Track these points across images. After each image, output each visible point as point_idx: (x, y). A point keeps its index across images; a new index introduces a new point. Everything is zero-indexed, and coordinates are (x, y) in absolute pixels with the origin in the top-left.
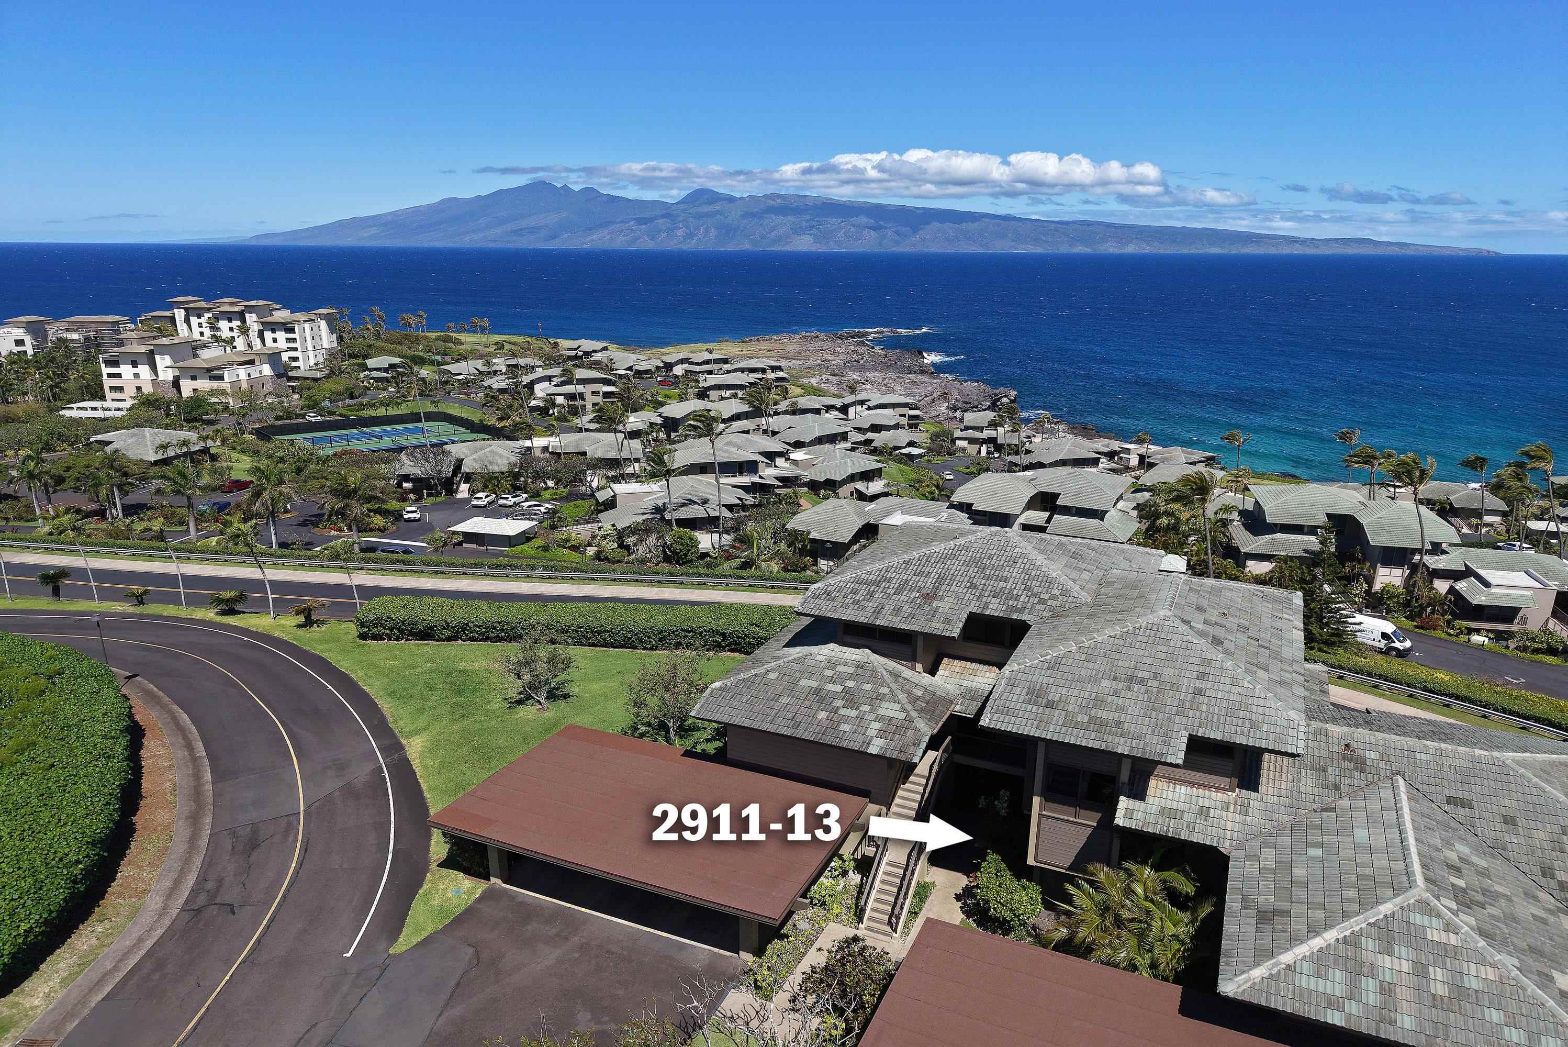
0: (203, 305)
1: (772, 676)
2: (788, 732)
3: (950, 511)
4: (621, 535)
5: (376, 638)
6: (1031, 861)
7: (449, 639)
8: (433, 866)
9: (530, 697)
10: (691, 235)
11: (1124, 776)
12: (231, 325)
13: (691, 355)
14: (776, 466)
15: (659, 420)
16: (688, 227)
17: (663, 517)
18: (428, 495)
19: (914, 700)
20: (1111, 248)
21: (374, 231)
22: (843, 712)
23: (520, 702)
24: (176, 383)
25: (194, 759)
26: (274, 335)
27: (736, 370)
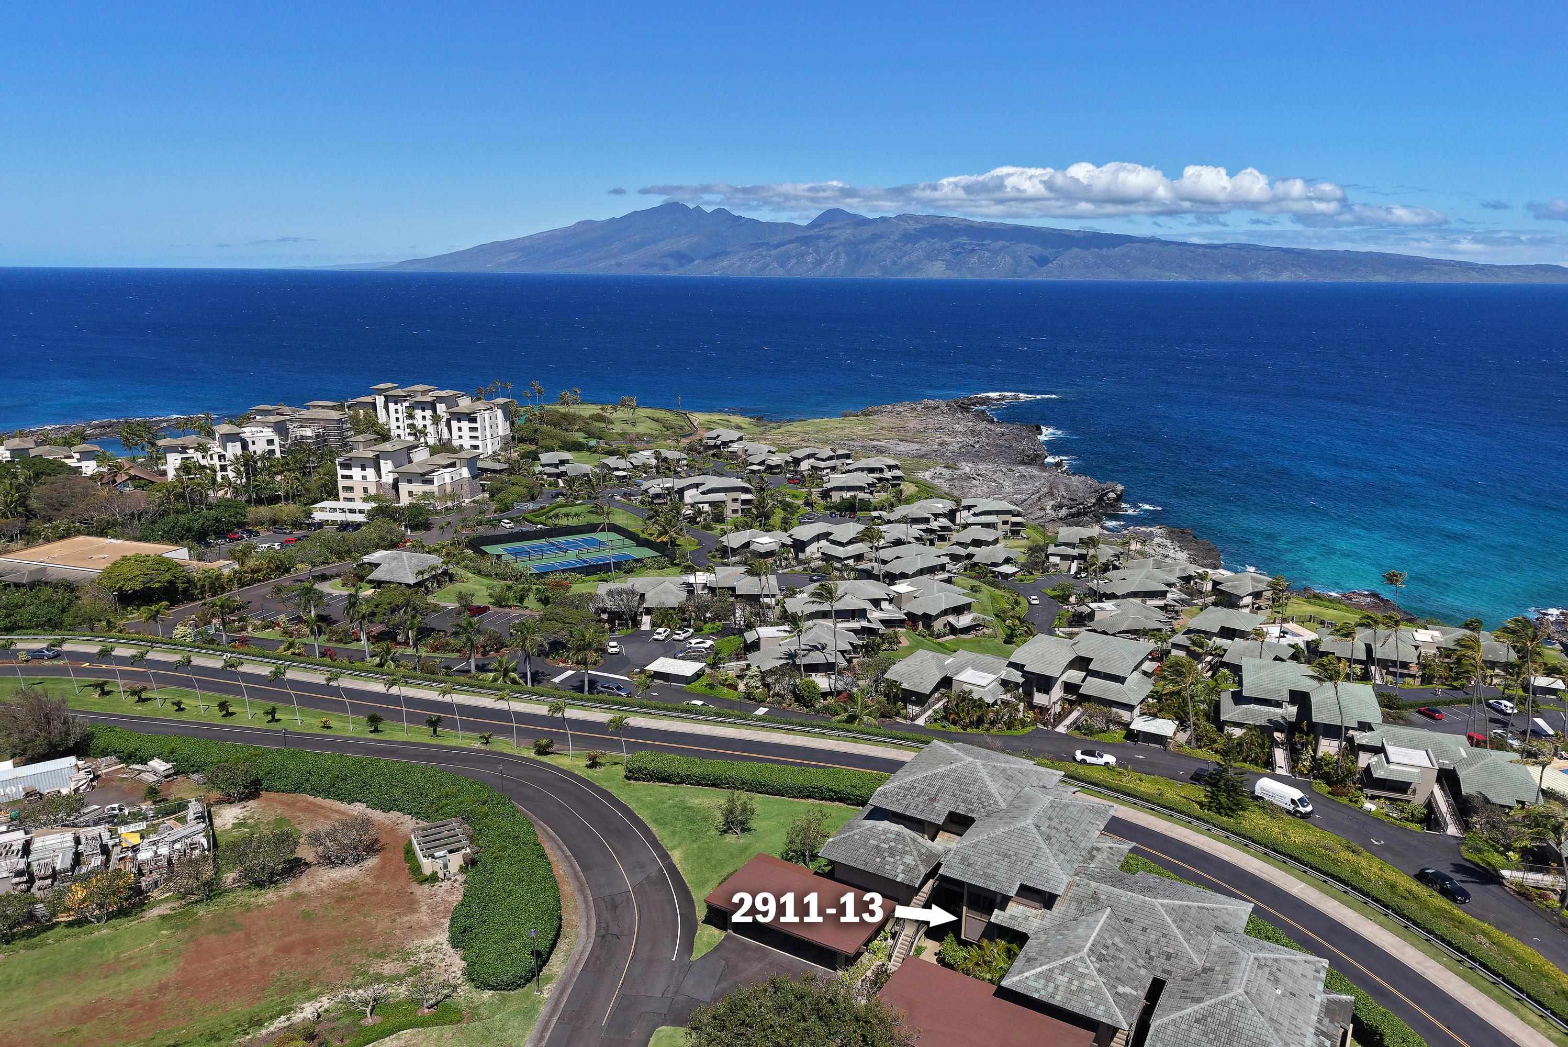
0: (399, 392)
1: (857, 837)
2: (862, 868)
3: (1008, 669)
4: (764, 675)
5: (637, 779)
6: (963, 937)
7: (678, 783)
8: (700, 923)
9: (730, 828)
10: (820, 262)
11: (998, 900)
12: (424, 414)
13: (817, 451)
14: (881, 610)
15: (789, 541)
16: (818, 253)
17: (794, 662)
18: (619, 625)
19: (920, 854)
20: (1264, 276)
21: (512, 256)
22: (888, 859)
23: (725, 832)
24: (395, 486)
25: (567, 857)
26: (459, 425)
27: (857, 470)
